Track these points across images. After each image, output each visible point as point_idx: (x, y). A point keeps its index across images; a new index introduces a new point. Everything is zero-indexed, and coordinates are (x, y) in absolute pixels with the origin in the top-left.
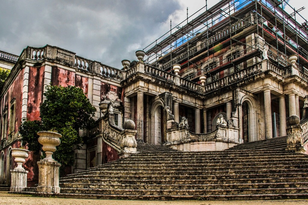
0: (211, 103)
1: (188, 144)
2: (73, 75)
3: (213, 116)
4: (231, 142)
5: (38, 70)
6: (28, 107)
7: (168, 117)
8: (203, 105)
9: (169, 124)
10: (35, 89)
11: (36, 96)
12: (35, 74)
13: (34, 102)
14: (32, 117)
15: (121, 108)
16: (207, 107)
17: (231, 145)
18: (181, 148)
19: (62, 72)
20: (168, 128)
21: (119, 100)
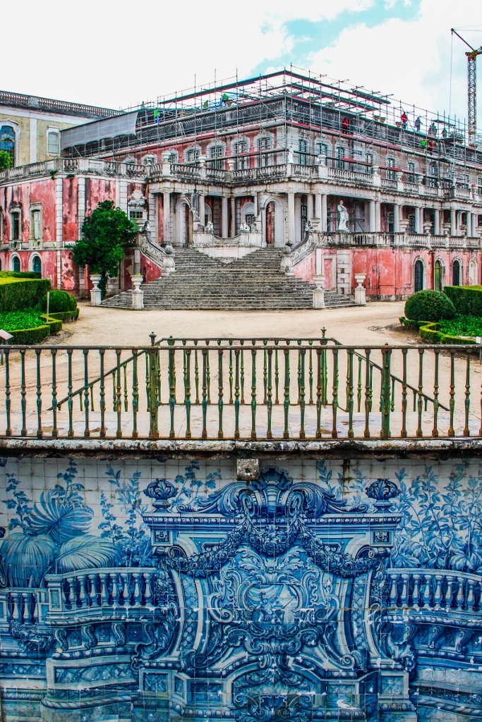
0: (239, 192)
1: (214, 249)
2: (103, 183)
3: (242, 204)
4: (253, 246)
5: (71, 181)
6: (63, 218)
7: (194, 219)
8: (231, 193)
9: (195, 226)
10: (69, 200)
11: (70, 207)
12: (68, 185)
13: (69, 213)
14: (67, 228)
15: (146, 206)
16: (235, 195)
17: (254, 250)
18: (207, 251)
19: (94, 182)
20: (194, 229)
21: (143, 197)
